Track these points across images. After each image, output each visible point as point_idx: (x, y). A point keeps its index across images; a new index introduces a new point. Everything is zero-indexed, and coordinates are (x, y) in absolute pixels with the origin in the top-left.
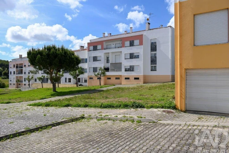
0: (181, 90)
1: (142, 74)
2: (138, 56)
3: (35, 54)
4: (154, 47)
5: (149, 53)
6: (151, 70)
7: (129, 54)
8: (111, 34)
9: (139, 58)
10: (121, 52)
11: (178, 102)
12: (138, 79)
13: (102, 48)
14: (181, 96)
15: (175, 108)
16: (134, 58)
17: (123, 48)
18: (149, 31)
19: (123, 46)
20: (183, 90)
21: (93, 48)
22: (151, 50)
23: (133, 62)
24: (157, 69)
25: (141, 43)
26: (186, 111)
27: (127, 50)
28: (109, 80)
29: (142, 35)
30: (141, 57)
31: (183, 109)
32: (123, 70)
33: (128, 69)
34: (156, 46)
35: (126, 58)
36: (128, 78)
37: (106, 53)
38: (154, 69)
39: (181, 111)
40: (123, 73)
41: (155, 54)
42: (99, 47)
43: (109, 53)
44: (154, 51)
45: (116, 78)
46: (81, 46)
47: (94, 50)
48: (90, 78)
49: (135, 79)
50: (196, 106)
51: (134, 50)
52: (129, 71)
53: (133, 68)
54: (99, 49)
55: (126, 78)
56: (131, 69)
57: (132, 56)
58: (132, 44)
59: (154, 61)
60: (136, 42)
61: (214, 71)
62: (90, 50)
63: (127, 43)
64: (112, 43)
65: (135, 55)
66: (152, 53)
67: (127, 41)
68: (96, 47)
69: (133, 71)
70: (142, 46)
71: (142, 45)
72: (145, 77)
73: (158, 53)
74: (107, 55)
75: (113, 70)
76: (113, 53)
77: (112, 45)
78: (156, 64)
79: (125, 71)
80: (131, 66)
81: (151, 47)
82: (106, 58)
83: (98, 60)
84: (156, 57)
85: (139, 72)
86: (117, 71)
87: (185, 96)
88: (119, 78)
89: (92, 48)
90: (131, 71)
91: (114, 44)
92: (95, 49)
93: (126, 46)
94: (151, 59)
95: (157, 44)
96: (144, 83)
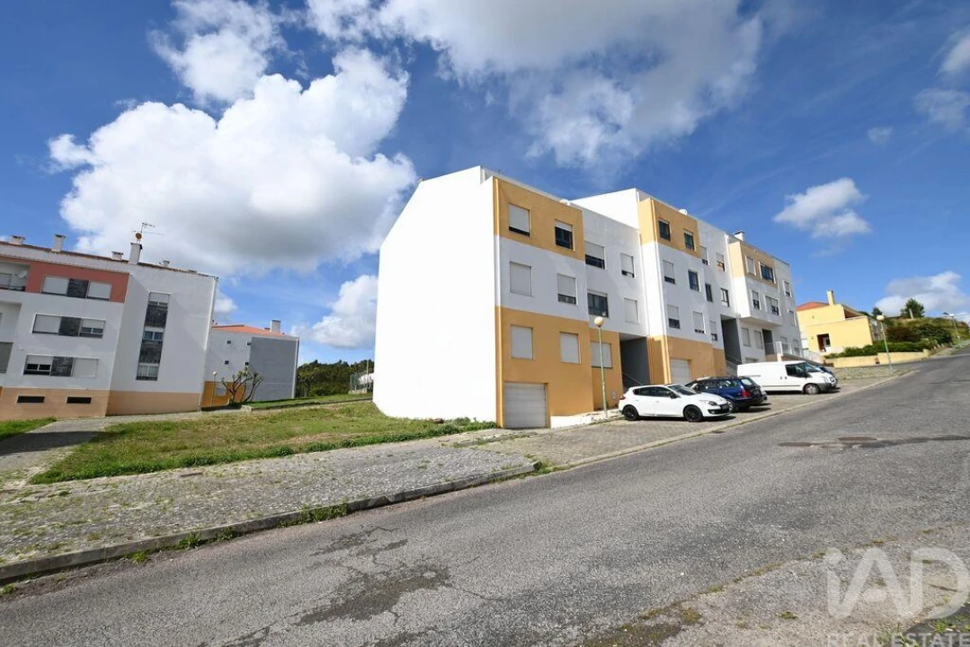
1: (108, 389)
2: (101, 330)
4: (157, 315)
5: (139, 328)
6: (138, 378)
7: (59, 320)
9: (101, 336)
10: (18, 306)
12: (85, 400)
16: (82, 335)
17: (28, 294)
18: (140, 268)
19: (32, 287)
22: (147, 319)
24: (159, 376)
25: (118, 295)
27: (49, 306)
29: (127, 275)
30: (113, 335)
32: (17, 367)
33: (45, 367)
35: (36, 330)
36: (39, 399)
38: (147, 375)
40: (13, 380)
41: (160, 335)
44: (158, 326)
49: (73, 400)
52: (47, 374)
53: (70, 366)
55: (24, 399)
56: (55, 368)
57: (70, 327)
58: (78, 289)
59: (151, 352)
60: (100, 289)
65: (86, 325)
66: (150, 329)
69: (67, 374)
70: (121, 305)
71: (123, 301)
72: (114, 394)
73: (170, 332)
78: (159, 362)
79: (27, 372)
80: (58, 359)
81: (149, 312)
84: (161, 343)
90: (55, 374)
93: (45, 291)
94: (145, 344)
95: (169, 309)
96: (107, 415)
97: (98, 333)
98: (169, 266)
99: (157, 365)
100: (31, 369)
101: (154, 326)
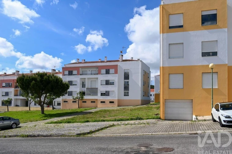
0: (163, 110)
1: (117, 99)
2: (114, 83)
3: (28, 80)
4: (127, 76)
5: (123, 81)
6: (124, 95)
7: (105, 81)
8: (85, 60)
9: (114, 84)
10: (97, 78)
11: (161, 116)
12: (113, 102)
13: (78, 74)
14: (163, 113)
15: (160, 118)
16: (110, 84)
17: (99, 75)
18: (123, 62)
19: (99, 73)
20: (164, 110)
21: (69, 73)
22: (124, 78)
23: (109, 88)
24: (129, 95)
25: (116, 72)
26: (165, 120)
27: (103, 77)
28: (85, 103)
29: (117, 65)
30: (116, 83)
31: (164, 119)
32: (99, 94)
33: (104, 94)
34: (128, 76)
35: (102, 84)
36: (104, 102)
37: (82, 79)
38: (126, 94)
39: (163, 120)
40: (99, 97)
41: (128, 82)
42: (75, 72)
43: (85, 78)
44: (127, 79)
45: (92, 102)
46: (53, 70)
47: (69, 75)
48: (65, 102)
49: (111, 102)
50: (170, 117)
51: (110, 77)
52: (105, 95)
53: (109, 93)
54: (75, 75)
55: (101, 102)
56: (106, 94)
57: (108, 83)
58: (108, 72)
59: (126, 88)
60: (112, 71)
61: (178, 101)
62: (65, 74)
63: (104, 71)
64: (88, 70)
65: (110, 81)
66: (126, 81)
67: (103, 69)
68: (72, 72)
69: (108, 95)
70: (117, 75)
72: (119, 100)
73: (130, 81)
74: (83, 80)
75: (90, 95)
76: (88, 78)
77: (88, 71)
79: (101, 95)
80: (106, 92)
81: (124, 76)
82: (82, 83)
83: (73, 85)
84: (128, 84)
85: (113, 97)
86: (93, 95)
87: (165, 112)
88: (94, 102)
89: (67, 72)
90: (106, 95)
91: (90, 71)
92: (71, 73)
93: (102, 73)
94: (124, 86)
95: (129, 74)
96: (118, 106)
97: (113, 84)
98: (133, 59)
99: (128, 91)
100: (102, 94)
101: (126, 79)
